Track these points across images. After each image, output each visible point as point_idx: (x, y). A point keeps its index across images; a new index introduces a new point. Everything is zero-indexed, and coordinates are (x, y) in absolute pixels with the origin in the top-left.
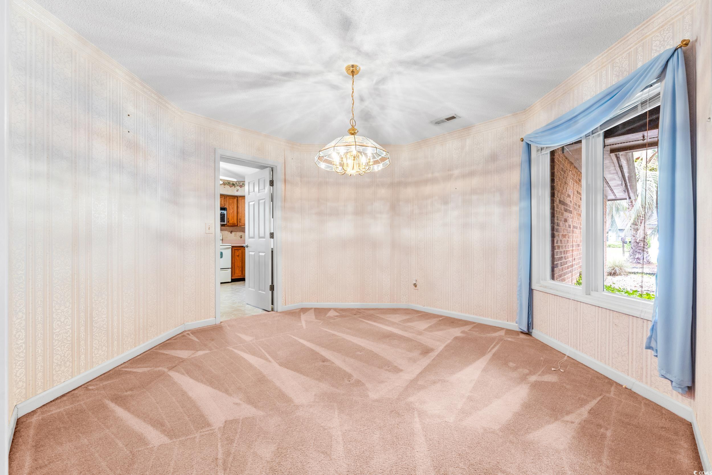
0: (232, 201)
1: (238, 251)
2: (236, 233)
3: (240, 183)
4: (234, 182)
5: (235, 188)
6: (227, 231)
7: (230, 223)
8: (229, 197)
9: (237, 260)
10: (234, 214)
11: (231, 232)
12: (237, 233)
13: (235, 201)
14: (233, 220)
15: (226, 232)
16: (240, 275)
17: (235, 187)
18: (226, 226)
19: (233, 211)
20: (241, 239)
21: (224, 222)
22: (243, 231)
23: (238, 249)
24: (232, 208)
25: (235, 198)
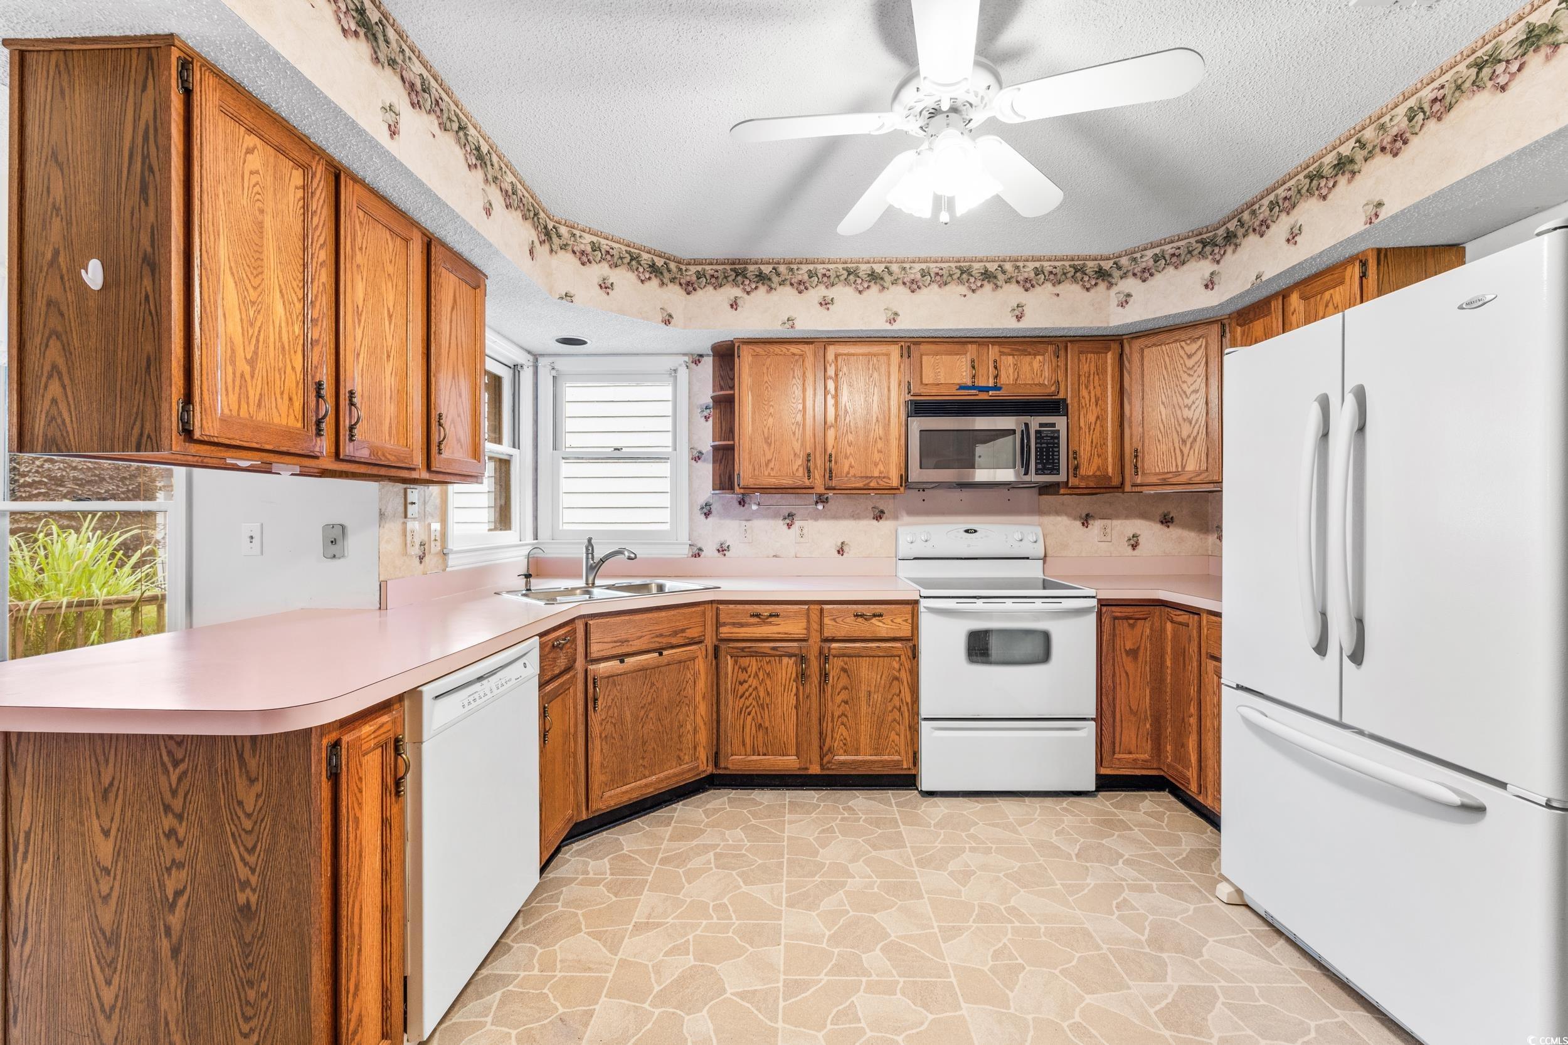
0: (1093, 364)
1: (1132, 626)
2: (1105, 521)
3: (1136, 255)
4: (1108, 259)
5: (1115, 289)
6: (1068, 515)
7: (1083, 478)
8: (1077, 345)
9: (1127, 674)
10: (1103, 427)
11: (1086, 520)
12: (1116, 523)
13: (1109, 361)
14: (1097, 461)
15: (1059, 519)
16: (1146, 756)
17: (1111, 285)
18: (1062, 491)
19: (1098, 417)
20: (1136, 553)
21: (1055, 470)
22: (1144, 516)
23: (1131, 618)
24: (1093, 400)
25: (1108, 349)
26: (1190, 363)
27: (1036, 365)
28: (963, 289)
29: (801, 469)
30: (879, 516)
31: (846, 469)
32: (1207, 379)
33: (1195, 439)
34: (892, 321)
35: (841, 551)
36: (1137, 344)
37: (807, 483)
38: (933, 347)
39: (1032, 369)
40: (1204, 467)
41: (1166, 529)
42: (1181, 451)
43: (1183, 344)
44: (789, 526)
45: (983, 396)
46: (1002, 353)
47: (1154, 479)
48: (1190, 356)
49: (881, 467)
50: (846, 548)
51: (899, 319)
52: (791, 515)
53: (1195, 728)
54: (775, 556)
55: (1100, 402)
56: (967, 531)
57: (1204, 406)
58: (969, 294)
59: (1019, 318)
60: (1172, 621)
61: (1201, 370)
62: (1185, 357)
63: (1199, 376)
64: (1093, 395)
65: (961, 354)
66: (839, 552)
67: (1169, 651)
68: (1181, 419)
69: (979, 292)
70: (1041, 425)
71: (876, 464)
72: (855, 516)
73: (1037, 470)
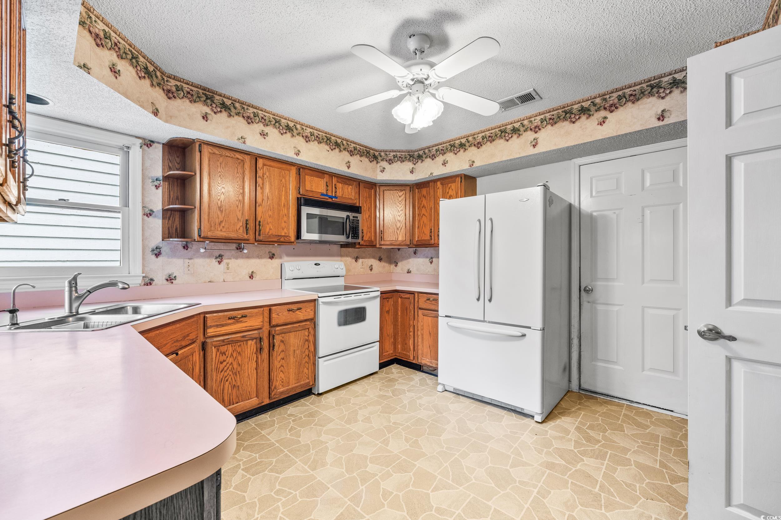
0: (368, 193)
1: (388, 301)
2: (363, 260)
3: (388, 153)
4: (377, 151)
5: (379, 165)
6: (351, 257)
7: (365, 241)
8: (363, 184)
9: (387, 320)
11: (356, 259)
12: (366, 260)
13: (371, 192)
14: (369, 234)
15: (347, 258)
16: (392, 352)
17: (377, 163)
18: (357, 246)
19: (369, 216)
20: (372, 272)
21: (357, 237)
22: (374, 257)
23: (388, 298)
24: (368, 208)
25: (373, 188)
26: (400, 199)
27: (349, 190)
28: (327, 147)
29: (242, 228)
30: (272, 257)
31: (267, 230)
32: (405, 206)
33: (401, 228)
34: (297, 154)
35: (251, 277)
36: (382, 188)
37: (246, 237)
38: (311, 172)
39: (348, 191)
40: (404, 239)
41: (380, 263)
42: (397, 232)
43: (398, 191)
44: (220, 263)
45: (330, 200)
46: (338, 182)
47: (388, 243)
48: (400, 197)
49: (285, 230)
50: (254, 275)
51: (300, 154)
52: (221, 256)
53: (412, 336)
54: (210, 282)
55: (370, 210)
56: (316, 264)
57: (405, 216)
58: (330, 150)
59: (349, 167)
60: (401, 298)
61: (404, 202)
62: (398, 197)
63: (403, 205)
64: (368, 206)
65: (322, 178)
66: (250, 277)
67: (400, 309)
68: (397, 221)
69: (334, 151)
70: (353, 217)
71: (283, 229)
72: (259, 257)
73: (352, 236)
